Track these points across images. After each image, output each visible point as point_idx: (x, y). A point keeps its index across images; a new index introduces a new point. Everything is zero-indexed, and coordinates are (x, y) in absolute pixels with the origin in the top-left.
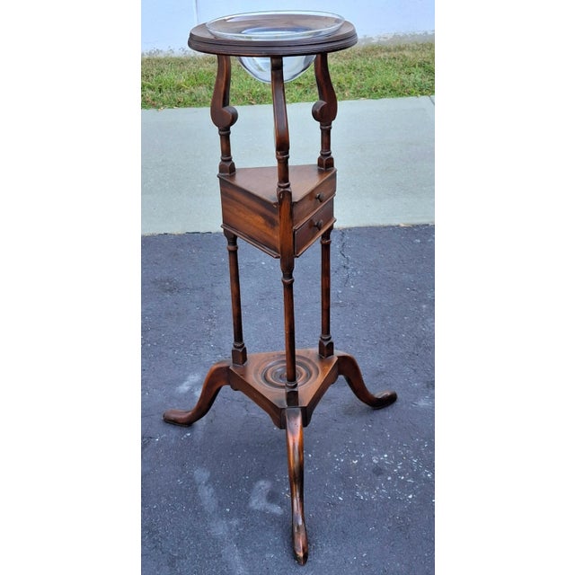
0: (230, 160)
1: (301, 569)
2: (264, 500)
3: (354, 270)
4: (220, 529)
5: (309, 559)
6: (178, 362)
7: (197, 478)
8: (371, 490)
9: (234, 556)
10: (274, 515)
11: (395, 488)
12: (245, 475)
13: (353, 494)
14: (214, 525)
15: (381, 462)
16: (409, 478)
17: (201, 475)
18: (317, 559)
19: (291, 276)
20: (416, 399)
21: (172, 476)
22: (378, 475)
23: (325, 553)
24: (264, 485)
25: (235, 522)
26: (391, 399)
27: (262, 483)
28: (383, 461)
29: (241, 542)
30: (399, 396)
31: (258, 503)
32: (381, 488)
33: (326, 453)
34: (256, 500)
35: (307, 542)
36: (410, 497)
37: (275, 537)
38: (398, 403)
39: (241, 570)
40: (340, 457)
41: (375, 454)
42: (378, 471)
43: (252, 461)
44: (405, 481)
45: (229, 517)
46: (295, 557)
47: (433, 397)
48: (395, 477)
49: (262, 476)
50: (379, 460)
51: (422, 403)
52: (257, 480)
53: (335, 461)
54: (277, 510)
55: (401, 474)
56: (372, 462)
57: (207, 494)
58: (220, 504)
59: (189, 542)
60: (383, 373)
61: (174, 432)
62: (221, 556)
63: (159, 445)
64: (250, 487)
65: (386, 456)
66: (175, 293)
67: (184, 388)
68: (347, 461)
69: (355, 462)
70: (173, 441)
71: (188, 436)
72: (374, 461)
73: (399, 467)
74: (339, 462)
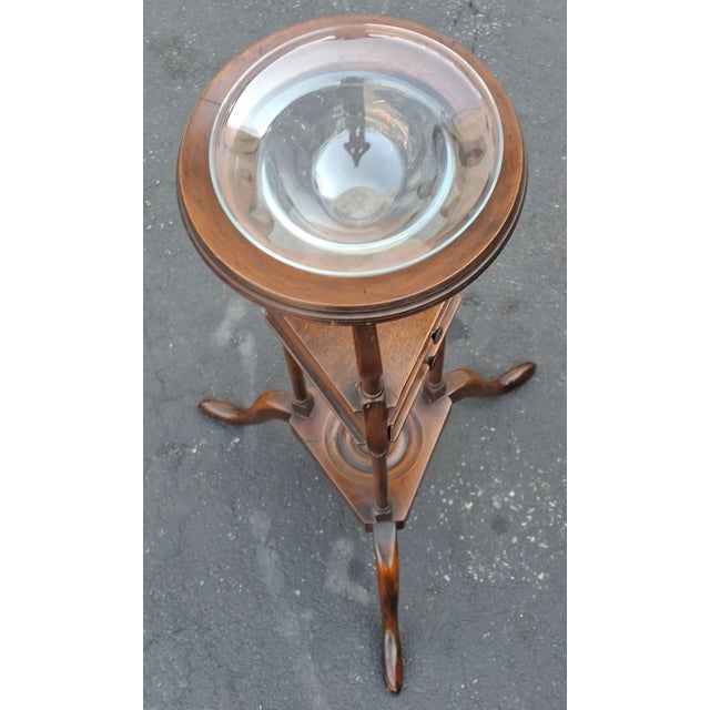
1: (394, 701)
2: (345, 575)
3: (488, 19)
4: (289, 627)
7: (254, 532)
8: (489, 563)
9: (309, 676)
10: (359, 605)
11: (521, 559)
12: (318, 528)
13: (464, 569)
14: (282, 619)
15: (505, 506)
16: (542, 541)
17: (260, 524)
18: (416, 685)
21: (221, 524)
22: (499, 534)
24: (344, 548)
25: (308, 615)
27: (341, 543)
28: (508, 504)
29: (317, 651)
31: (337, 581)
32: (503, 559)
34: (335, 577)
36: (541, 576)
37: (360, 646)
39: (319, 701)
40: (448, 494)
41: (497, 490)
42: (500, 524)
43: (327, 499)
44: (536, 543)
45: (302, 603)
48: (523, 537)
49: (342, 531)
50: (502, 502)
52: (335, 537)
53: (440, 503)
54: (362, 595)
55: (532, 531)
56: (492, 505)
57: (268, 559)
58: (287, 581)
59: (251, 648)
61: (216, 433)
62: (293, 674)
63: (198, 462)
64: (326, 550)
65: (512, 494)
66: (189, 81)
67: (223, 334)
68: (457, 502)
69: (469, 506)
70: (216, 454)
71: (236, 444)
72: (496, 504)
73: (529, 517)
74: (446, 505)
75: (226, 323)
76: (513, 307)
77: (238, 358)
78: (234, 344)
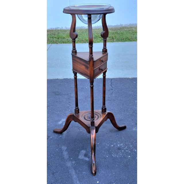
0: (75, 49)
1: (94, 177)
2: (83, 156)
3: (114, 90)
4: (69, 164)
5: (96, 174)
6: (59, 115)
7: (62, 149)
8: (117, 154)
9: (73, 173)
10: (86, 161)
11: (125, 154)
12: (78, 149)
13: (111, 155)
14: (67, 163)
16: (129, 151)
17: (64, 148)
18: (99, 174)
19: (93, 85)
20: (132, 128)
21: (55, 148)
22: (119, 150)
23: (101, 172)
24: (83, 152)
25: (74, 162)
26: (124, 128)
27: (83, 151)
29: (75, 168)
30: (127, 127)
31: (81, 157)
32: (120, 154)
33: (103, 143)
35: (96, 169)
36: (129, 157)
37: (86, 167)
38: (126, 129)
39: (75, 176)
40: (107, 144)
42: (119, 149)
43: (80, 144)
45: (72, 161)
46: (92, 173)
48: (125, 151)
49: (83, 149)
50: (120, 145)
51: (134, 129)
52: (81, 150)
54: (87, 159)
56: (117, 146)
57: (65, 154)
58: (69, 157)
59: (59, 168)
60: (122, 120)
61: (56, 135)
62: (69, 172)
63: (52, 139)
64: (79, 152)
65: (122, 144)
66: (59, 96)
68: (110, 145)
69: (112, 146)
70: (56, 138)
71: (61, 137)
73: (126, 148)
75: (61, 121)
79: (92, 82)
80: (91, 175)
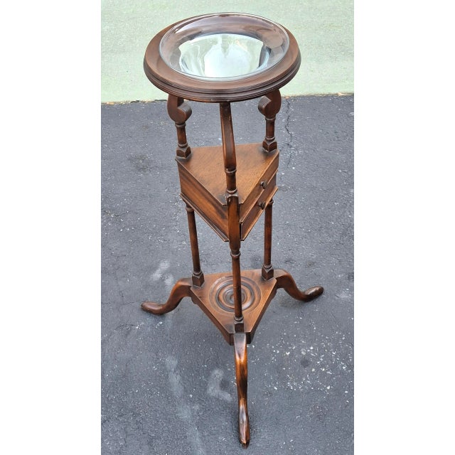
1: (245, 452)
2: (218, 387)
3: (296, 149)
4: (185, 413)
5: (251, 443)
7: (167, 366)
8: (299, 381)
9: (195, 437)
10: (225, 402)
11: (317, 379)
12: (204, 364)
13: (285, 384)
14: (181, 409)
15: (308, 354)
16: (329, 370)
17: (171, 362)
18: (257, 443)
19: (238, 252)
20: (339, 291)
21: (150, 363)
22: (305, 367)
23: (263, 437)
24: (218, 374)
25: (197, 407)
26: (319, 293)
27: (216, 372)
28: (310, 353)
29: (201, 425)
30: (325, 288)
31: (213, 390)
32: (307, 379)
33: (266, 344)
34: (212, 388)
35: (249, 428)
36: (328, 388)
37: (225, 422)
38: (324, 296)
39: (201, 451)
40: (276, 348)
41: (303, 346)
42: (305, 363)
43: (209, 350)
44: (325, 372)
45: (192, 402)
46: (240, 442)
47: (352, 289)
48: (318, 368)
49: (217, 366)
50: (307, 352)
51: (343, 296)
52: (212, 369)
53: (273, 352)
54: (227, 397)
55: (323, 366)
56: (301, 354)
57: (175, 379)
58: (185, 390)
59: (163, 424)
60: (314, 263)
61: (150, 319)
62: (186, 438)
63: (139, 333)
64: (208, 375)
65: (312, 348)
66: (147, 172)
67: (157, 275)
68: (281, 352)
69: (288, 354)
70: (149, 329)
71: (161, 325)
72: (303, 353)
73: (322, 359)
74: (276, 353)
75: (159, 271)
76: (311, 264)
77: (164, 286)
78: (162, 280)
79: (235, 248)
80: (236, 446)
